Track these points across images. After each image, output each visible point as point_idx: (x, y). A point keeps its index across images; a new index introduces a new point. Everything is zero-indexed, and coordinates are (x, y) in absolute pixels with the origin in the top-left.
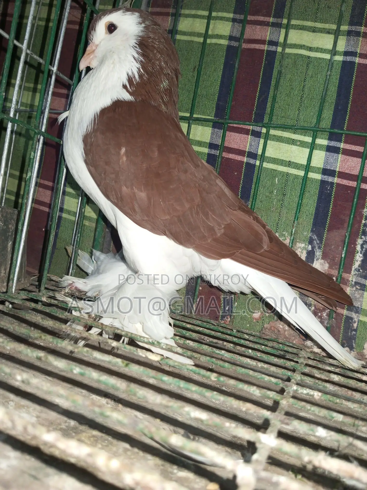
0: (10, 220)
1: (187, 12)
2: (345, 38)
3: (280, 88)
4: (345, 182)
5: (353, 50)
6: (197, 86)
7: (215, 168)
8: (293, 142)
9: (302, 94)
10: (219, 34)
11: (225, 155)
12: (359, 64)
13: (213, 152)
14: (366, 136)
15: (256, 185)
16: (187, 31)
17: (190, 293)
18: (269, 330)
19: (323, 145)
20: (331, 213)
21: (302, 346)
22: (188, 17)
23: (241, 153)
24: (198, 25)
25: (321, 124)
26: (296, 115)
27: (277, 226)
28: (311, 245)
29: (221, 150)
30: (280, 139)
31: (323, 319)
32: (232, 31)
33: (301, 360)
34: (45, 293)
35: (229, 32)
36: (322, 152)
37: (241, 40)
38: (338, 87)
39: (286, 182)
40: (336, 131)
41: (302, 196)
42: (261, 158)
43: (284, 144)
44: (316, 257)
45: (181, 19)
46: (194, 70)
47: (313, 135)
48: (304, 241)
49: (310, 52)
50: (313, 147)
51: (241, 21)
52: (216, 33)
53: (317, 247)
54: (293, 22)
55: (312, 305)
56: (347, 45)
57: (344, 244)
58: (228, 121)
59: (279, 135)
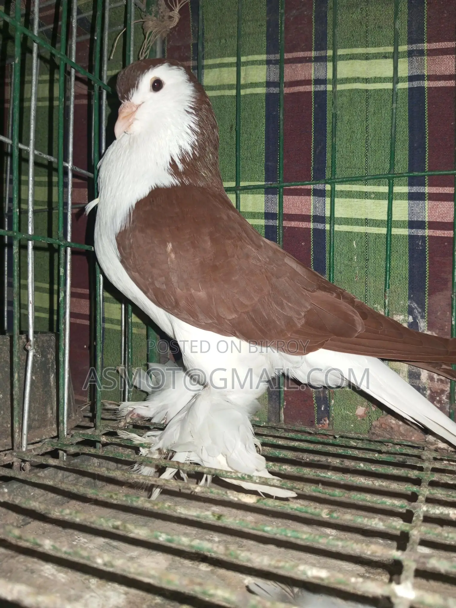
0: (48, 349)
1: (210, 62)
2: (406, 59)
3: (338, 133)
4: (439, 233)
5: (419, 73)
6: (238, 150)
7: (276, 242)
8: (366, 195)
9: (367, 137)
10: (254, 81)
11: (286, 224)
12: (429, 88)
13: (271, 223)
14: (454, 174)
15: (330, 254)
16: (215, 85)
17: (273, 396)
18: (379, 428)
19: (403, 193)
20: (429, 273)
21: (423, 443)
22: (213, 68)
23: (305, 218)
24: (226, 75)
25: (396, 168)
26: (364, 162)
27: (365, 299)
28: (412, 316)
29: (281, 219)
30: (349, 195)
31: (444, 403)
32: (268, 76)
33: (426, 465)
34: (102, 429)
35: (265, 78)
36: (404, 201)
37: (281, 85)
38: (409, 121)
39: (366, 244)
40: (416, 174)
41: (388, 258)
42: (330, 221)
43: (356, 200)
44: (421, 328)
45: (206, 71)
46: (231, 130)
47: (389, 183)
48: (402, 312)
49: (367, 84)
50: (390, 197)
51: (276, 62)
52: (249, 82)
53: (419, 317)
54: (340, 52)
55: (426, 388)
56: (411, 68)
57: (452, 308)
58: (282, 184)
59: (347, 190)
